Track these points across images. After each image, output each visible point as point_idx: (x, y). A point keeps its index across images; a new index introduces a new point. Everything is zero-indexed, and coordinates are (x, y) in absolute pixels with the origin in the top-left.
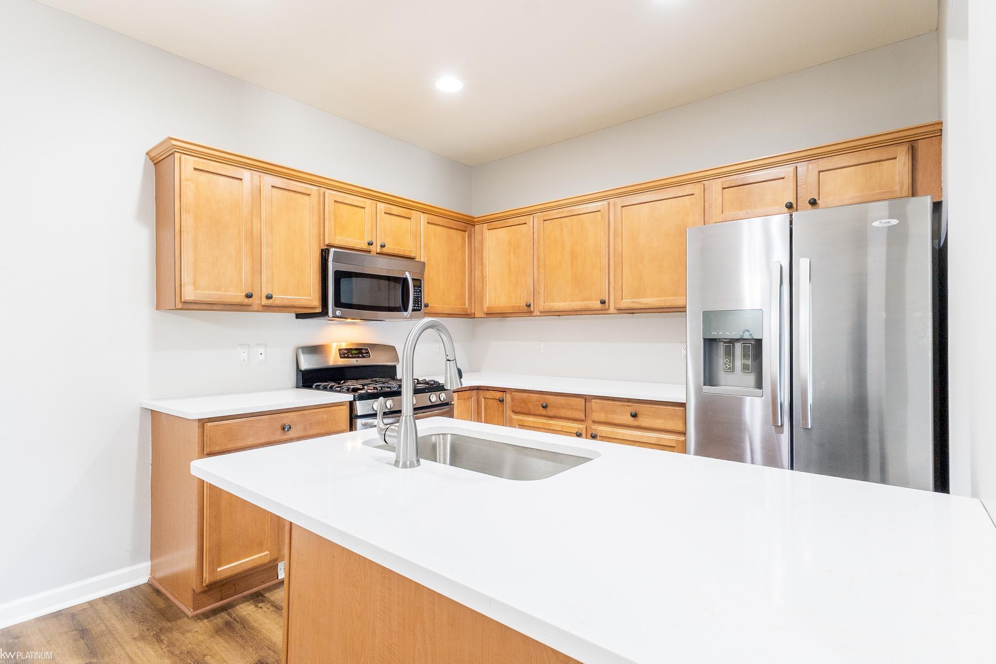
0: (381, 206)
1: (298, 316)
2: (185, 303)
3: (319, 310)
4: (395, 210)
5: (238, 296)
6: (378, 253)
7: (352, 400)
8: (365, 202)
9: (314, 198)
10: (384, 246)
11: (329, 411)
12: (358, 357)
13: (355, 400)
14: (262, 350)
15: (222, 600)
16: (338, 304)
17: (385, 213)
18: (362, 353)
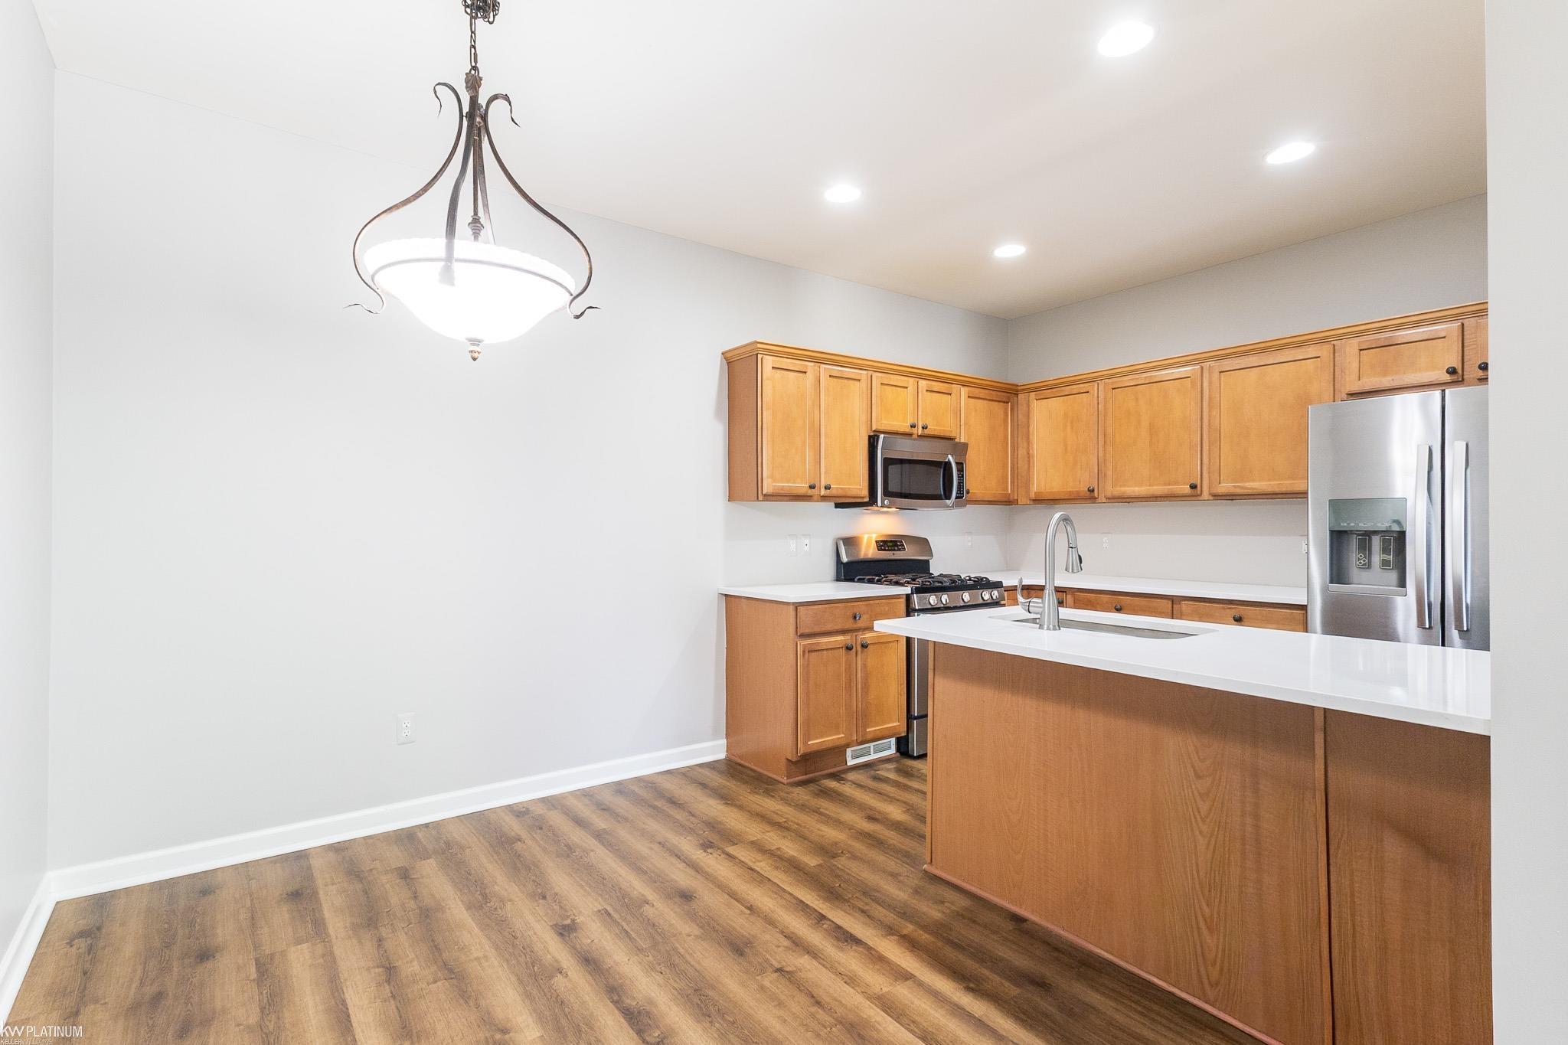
0: (923, 383)
1: (838, 506)
2: (765, 495)
3: (867, 500)
4: (936, 386)
5: (801, 486)
6: (918, 436)
7: (910, 592)
8: (908, 382)
9: (864, 384)
10: (926, 428)
11: (889, 603)
12: (894, 550)
13: (912, 593)
14: (807, 541)
15: (806, 774)
16: (887, 493)
17: (927, 391)
18: (897, 546)
